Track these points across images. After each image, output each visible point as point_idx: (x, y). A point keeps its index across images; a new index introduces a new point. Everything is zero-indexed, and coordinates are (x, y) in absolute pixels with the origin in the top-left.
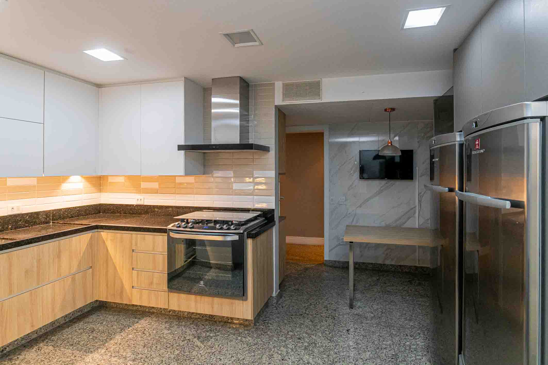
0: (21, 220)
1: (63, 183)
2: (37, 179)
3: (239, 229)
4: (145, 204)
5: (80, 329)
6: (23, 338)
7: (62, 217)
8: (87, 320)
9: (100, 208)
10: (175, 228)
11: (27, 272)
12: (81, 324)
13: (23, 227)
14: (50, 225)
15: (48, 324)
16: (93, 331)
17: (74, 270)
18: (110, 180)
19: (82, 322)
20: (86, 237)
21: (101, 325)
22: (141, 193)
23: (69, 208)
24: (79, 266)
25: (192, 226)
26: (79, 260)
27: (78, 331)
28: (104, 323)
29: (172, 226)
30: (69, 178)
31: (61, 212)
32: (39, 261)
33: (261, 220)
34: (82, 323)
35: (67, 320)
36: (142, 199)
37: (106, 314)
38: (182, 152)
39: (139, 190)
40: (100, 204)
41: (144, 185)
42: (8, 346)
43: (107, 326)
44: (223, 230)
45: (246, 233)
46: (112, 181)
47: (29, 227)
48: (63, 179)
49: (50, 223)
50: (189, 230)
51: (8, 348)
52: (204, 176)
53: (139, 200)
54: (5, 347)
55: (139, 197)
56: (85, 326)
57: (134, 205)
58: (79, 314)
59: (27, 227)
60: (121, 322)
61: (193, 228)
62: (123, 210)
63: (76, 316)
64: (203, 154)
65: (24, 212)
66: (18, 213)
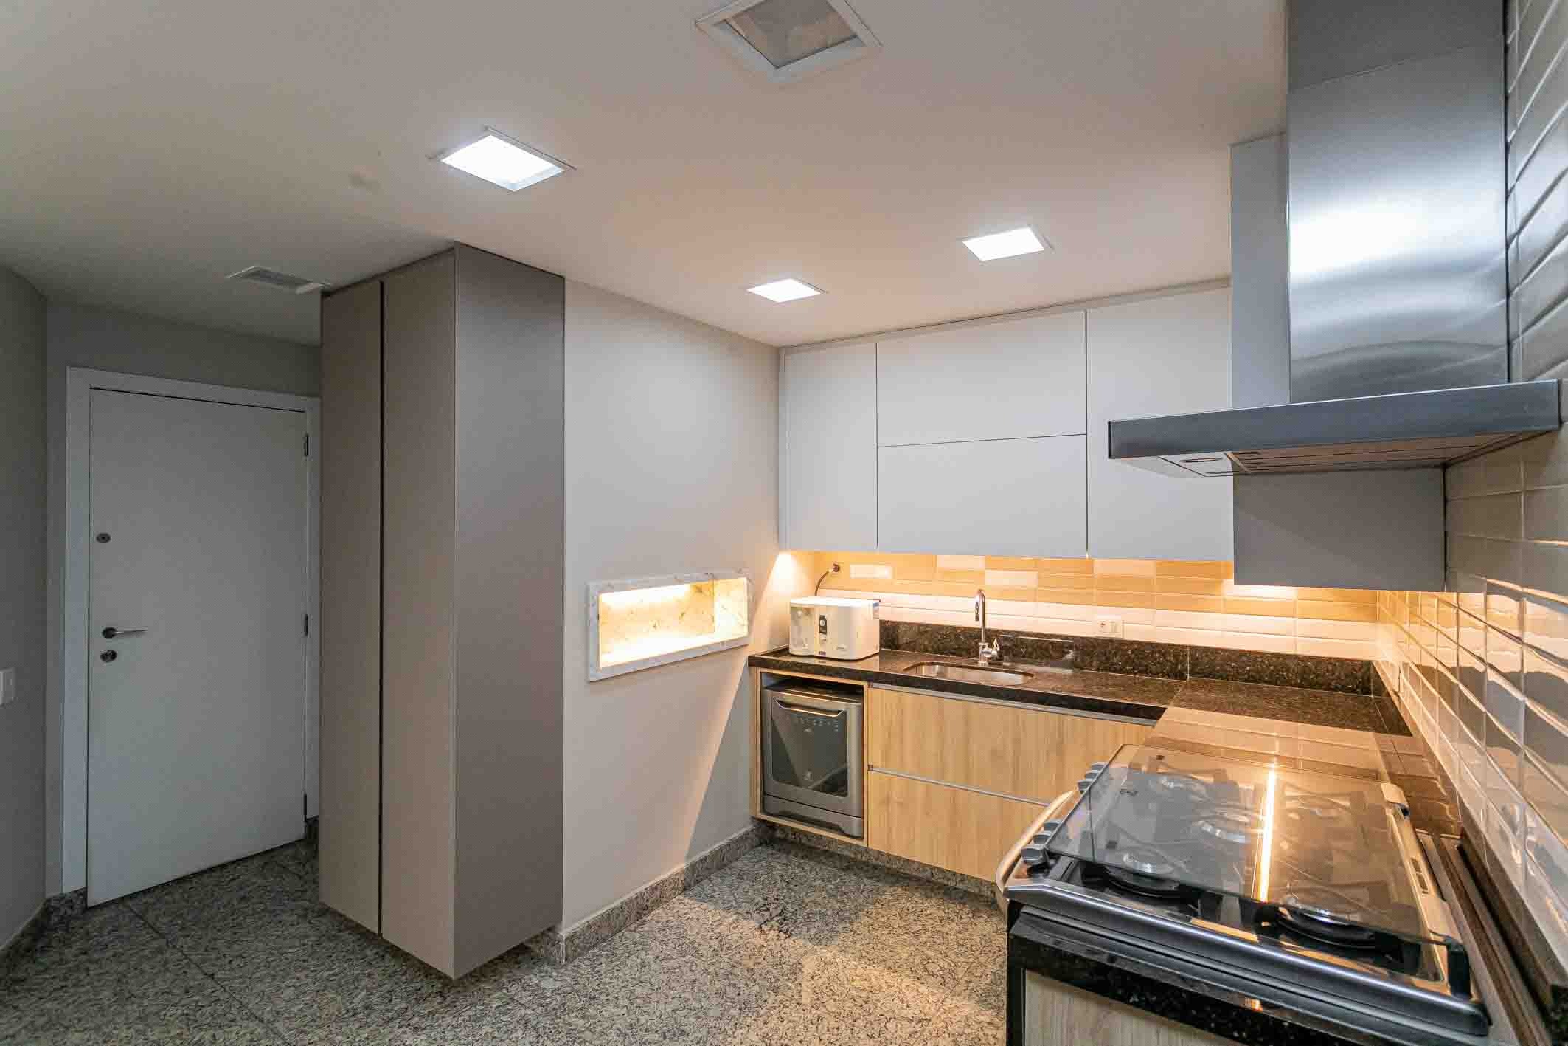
0: (1117, 655)
2: (1159, 565)
7: (1221, 673)
31: (1216, 659)
47: (1134, 674)
49: (1184, 680)
65: (1127, 638)
66: (1114, 636)
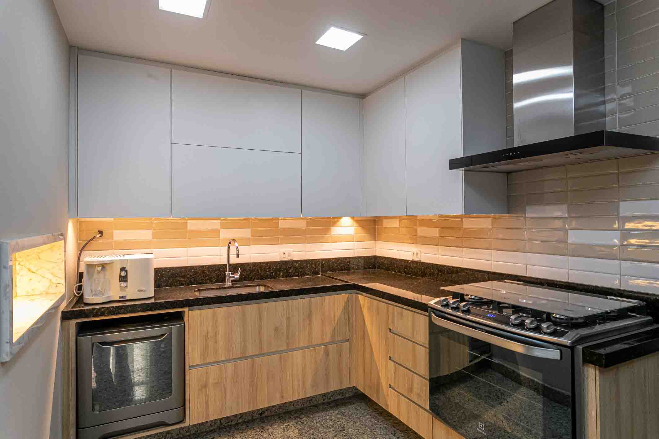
0: (291, 268)
1: (332, 226)
2: (307, 222)
3: (561, 335)
4: (423, 261)
5: (331, 420)
6: (280, 407)
7: (332, 269)
8: (343, 409)
9: (375, 261)
10: (439, 307)
11: (276, 330)
12: (333, 414)
13: (293, 276)
14: (318, 277)
15: (298, 401)
16: (341, 431)
17: (327, 339)
18: (386, 223)
19: (338, 410)
20: (341, 298)
21: (353, 425)
22: (418, 243)
23: (339, 259)
24: (333, 336)
25: (466, 308)
26: (333, 328)
27: (328, 421)
28: (358, 424)
29: (435, 303)
30: (338, 221)
31: (330, 263)
32: (288, 319)
33: (639, 320)
34: (337, 412)
35: (326, 401)
36: (419, 253)
37: (364, 410)
38: (460, 173)
39: (415, 239)
40: (375, 257)
41: (421, 232)
42: (266, 410)
43: (358, 430)
44: (524, 329)
45: (580, 347)
46: (388, 226)
47: (299, 276)
48: (332, 221)
49: (319, 275)
50: (460, 314)
51: (266, 414)
52: (508, 215)
53: (415, 254)
54: (263, 410)
55: (416, 249)
56: (338, 418)
57: (409, 261)
58: (339, 397)
59: (296, 276)
60: (375, 433)
61: (468, 312)
62: (397, 267)
63: (336, 398)
64: (505, 174)
65: (295, 259)
66: (289, 259)
